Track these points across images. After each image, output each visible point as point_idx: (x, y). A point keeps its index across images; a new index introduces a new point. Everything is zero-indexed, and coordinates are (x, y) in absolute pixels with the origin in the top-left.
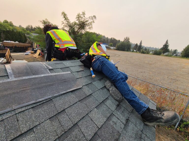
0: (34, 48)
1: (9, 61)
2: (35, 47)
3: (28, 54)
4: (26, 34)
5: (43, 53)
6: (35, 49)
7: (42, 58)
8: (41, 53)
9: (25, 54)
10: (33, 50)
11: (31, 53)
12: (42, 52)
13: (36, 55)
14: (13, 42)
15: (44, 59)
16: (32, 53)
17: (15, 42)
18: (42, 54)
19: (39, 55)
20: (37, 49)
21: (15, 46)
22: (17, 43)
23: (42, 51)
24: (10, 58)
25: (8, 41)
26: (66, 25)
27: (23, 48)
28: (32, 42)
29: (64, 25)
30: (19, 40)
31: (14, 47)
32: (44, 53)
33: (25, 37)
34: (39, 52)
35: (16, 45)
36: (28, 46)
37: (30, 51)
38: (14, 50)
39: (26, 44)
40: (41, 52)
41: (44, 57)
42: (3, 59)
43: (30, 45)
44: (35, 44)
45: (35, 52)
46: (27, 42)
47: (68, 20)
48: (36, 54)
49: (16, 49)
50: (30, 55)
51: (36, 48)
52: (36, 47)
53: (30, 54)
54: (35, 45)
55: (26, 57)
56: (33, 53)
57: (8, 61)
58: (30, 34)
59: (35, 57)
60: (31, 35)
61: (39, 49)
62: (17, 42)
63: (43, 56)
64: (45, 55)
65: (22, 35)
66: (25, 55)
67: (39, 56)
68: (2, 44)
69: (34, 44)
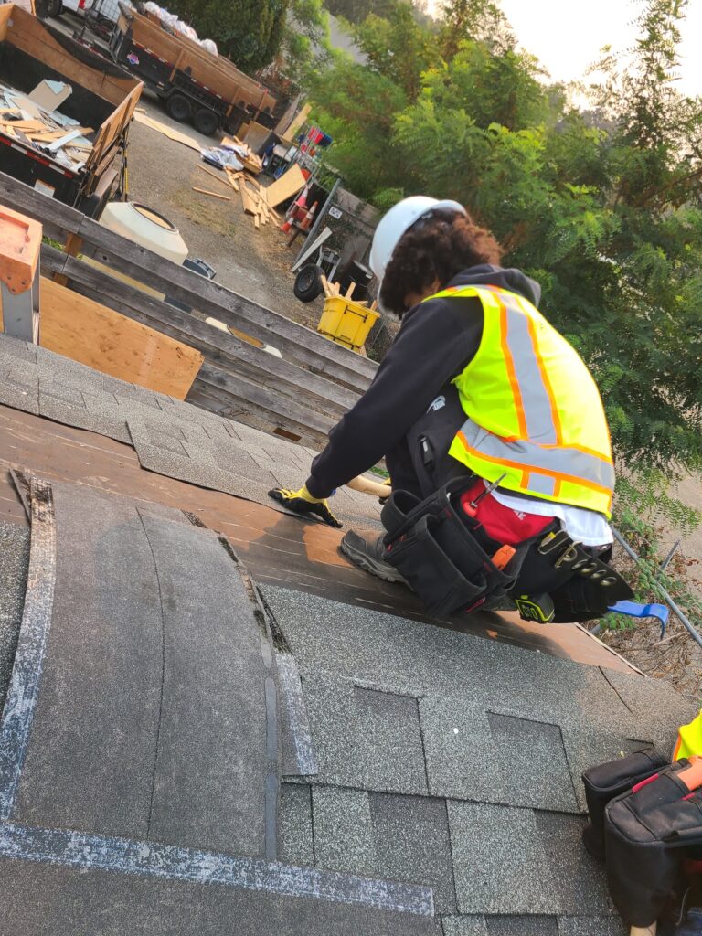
0: (279, 142)
1: (97, 172)
2: (288, 136)
3: (220, 167)
4: (295, 9)
5: (313, 209)
6: (278, 151)
7: (285, 240)
8: (300, 203)
9: (205, 153)
10: (265, 151)
11: (239, 165)
12: (309, 203)
13: (264, 199)
14: (190, 33)
15: (296, 257)
16: (245, 170)
17: (201, 37)
18: (298, 216)
19: (282, 208)
20: (294, 161)
21: (183, 68)
22: (205, 50)
23: (317, 196)
24: (115, 149)
25: (171, 11)
26: (618, 86)
27: (222, 104)
28: (294, 90)
29: (601, 78)
30: (230, 34)
31: (179, 72)
32: (316, 214)
33: (276, 31)
34: (292, 182)
35: (195, 69)
36: (255, 103)
37: (243, 148)
38: (165, 95)
39: (251, 89)
40: (305, 194)
41: (300, 238)
42: (78, 132)
43: (272, 101)
44: (307, 108)
45: (275, 169)
46: (265, 73)
47: (669, 55)
48: (266, 186)
49: (177, 92)
50: (231, 178)
51: (293, 150)
52: (300, 138)
53: (234, 171)
54: (299, 118)
55: (200, 177)
56: (253, 174)
57: (95, 168)
58: (317, 22)
59: (249, 213)
60: (317, 30)
61: (304, 168)
62: (210, 45)
63: (298, 233)
64: (318, 233)
65: (266, 11)
66: (206, 160)
67: (276, 221)
68: (126, 17)
69: (300, 107)
